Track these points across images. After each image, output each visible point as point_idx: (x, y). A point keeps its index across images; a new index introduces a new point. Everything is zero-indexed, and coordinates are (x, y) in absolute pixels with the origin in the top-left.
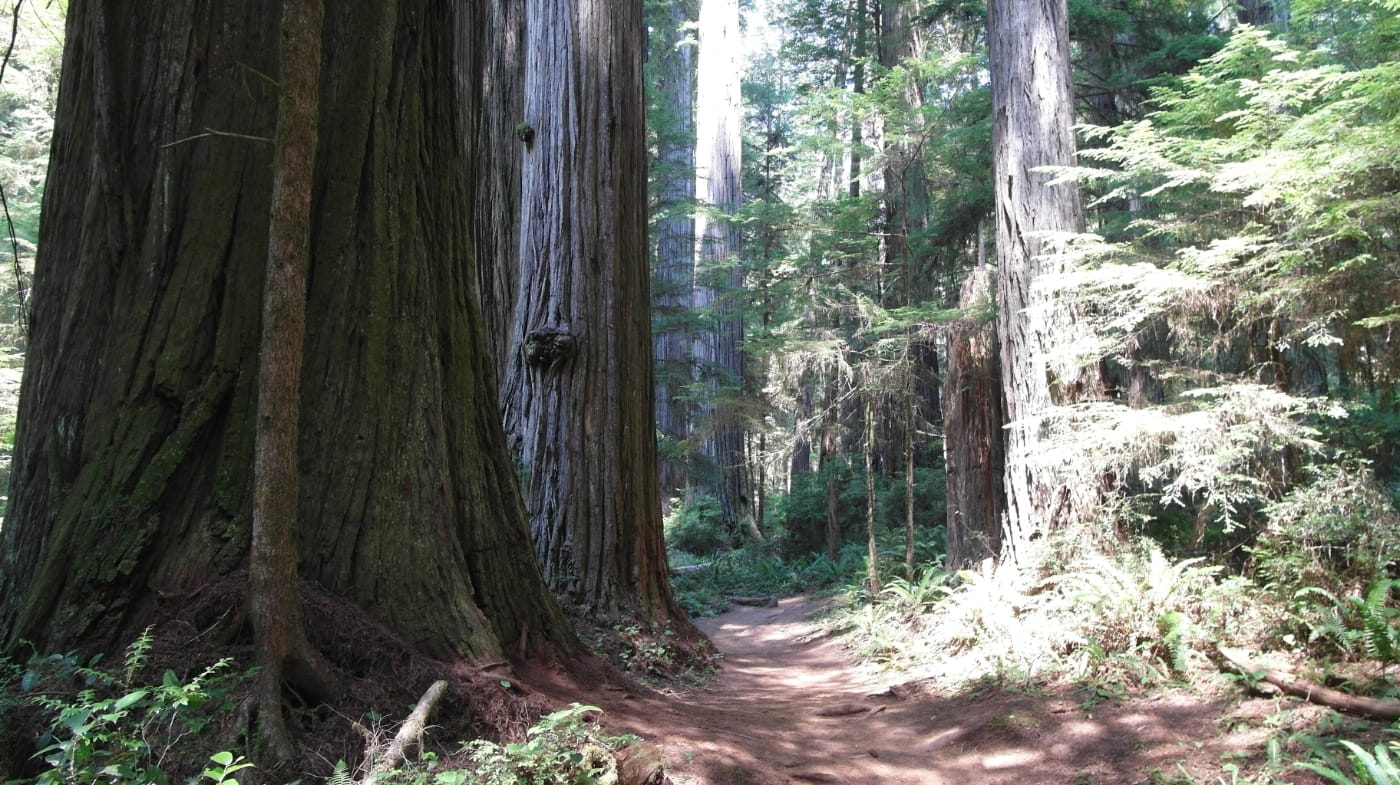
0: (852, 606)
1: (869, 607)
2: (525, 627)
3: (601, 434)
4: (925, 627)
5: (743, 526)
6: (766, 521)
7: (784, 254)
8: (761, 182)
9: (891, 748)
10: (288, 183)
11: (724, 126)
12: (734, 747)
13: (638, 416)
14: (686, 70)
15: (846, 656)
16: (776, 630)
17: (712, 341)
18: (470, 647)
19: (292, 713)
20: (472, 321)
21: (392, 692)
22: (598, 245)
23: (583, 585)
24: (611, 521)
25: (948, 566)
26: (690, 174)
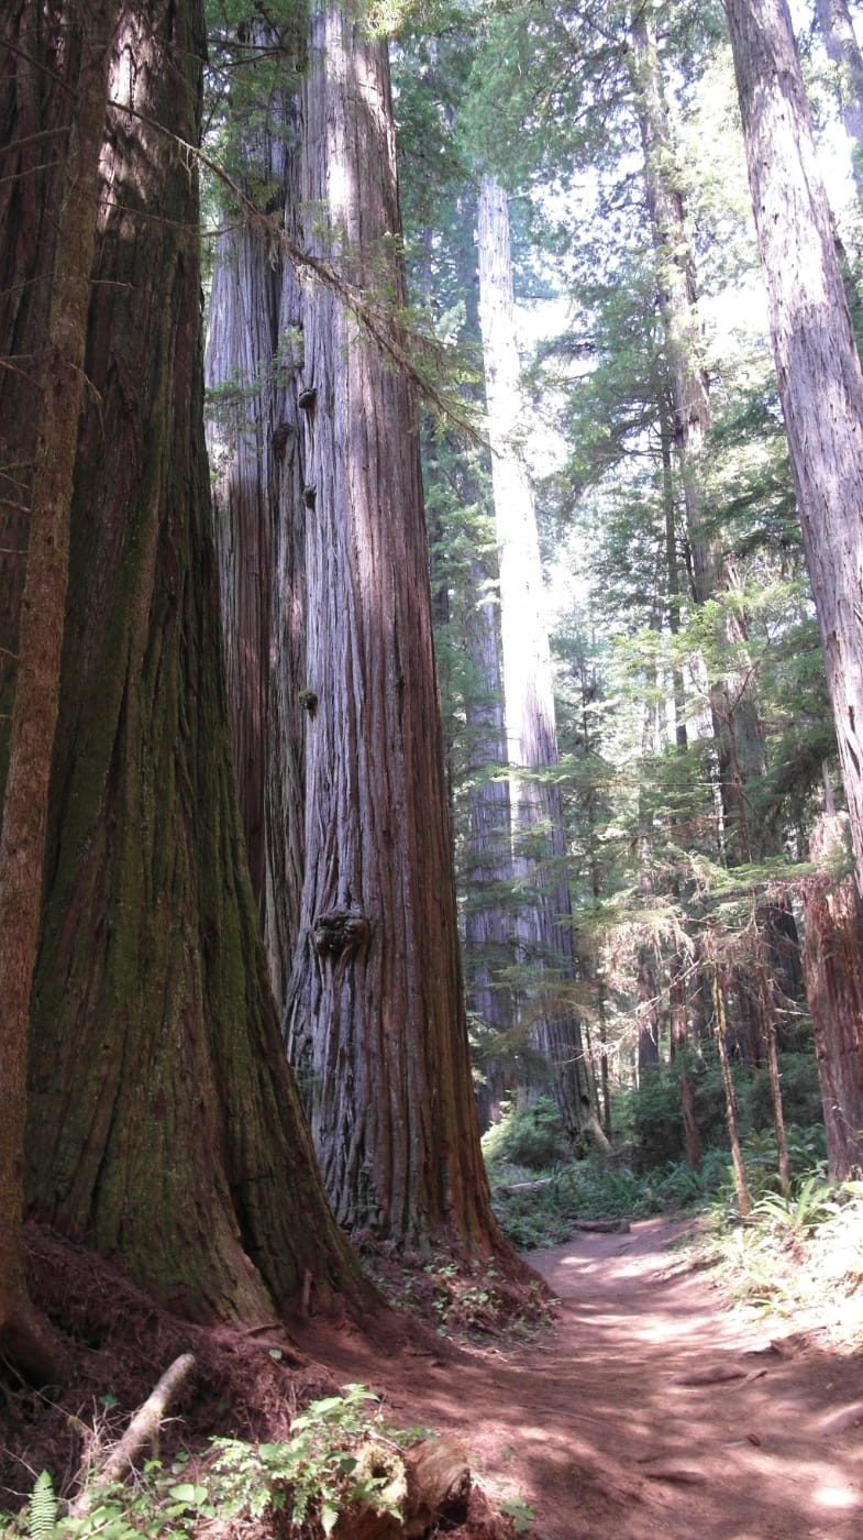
0: (718, 1230)
1: (738, 1232)
2: (308, 1274)
3: (401, 1032)
4: (810, 1257)
5: (586, 1132)
6: (614, 1125)
7: (610, 816)
8: (579, 740)
9: (776, 1431)
10: (25, 760)
11: (534, 685)
12: (568, 1435)
13: (444, 1008)
14: (490, 630)
15: (714, 1297)
16: (627, 1263)
17: (536, 917)
18: (234, 1305)
19: (9, 1398)
20: (242, 906)
21: (135, 1367)
22: (390, 816)
23: (387, 1217)
24: (417, 1136)
25: (832, 1177)
26: (500, 735)
